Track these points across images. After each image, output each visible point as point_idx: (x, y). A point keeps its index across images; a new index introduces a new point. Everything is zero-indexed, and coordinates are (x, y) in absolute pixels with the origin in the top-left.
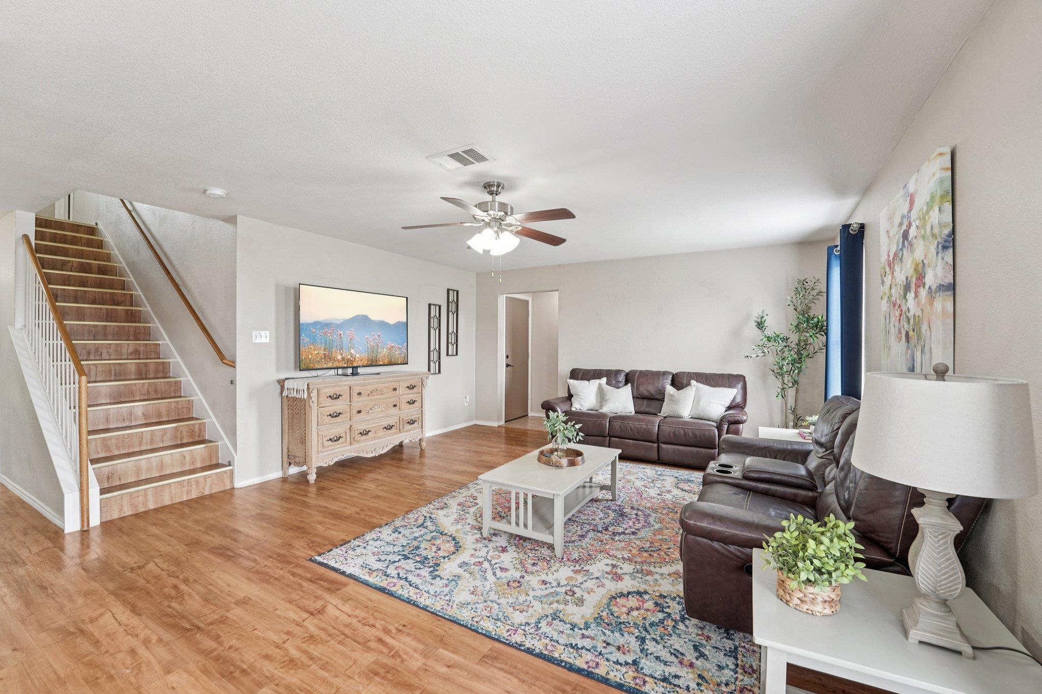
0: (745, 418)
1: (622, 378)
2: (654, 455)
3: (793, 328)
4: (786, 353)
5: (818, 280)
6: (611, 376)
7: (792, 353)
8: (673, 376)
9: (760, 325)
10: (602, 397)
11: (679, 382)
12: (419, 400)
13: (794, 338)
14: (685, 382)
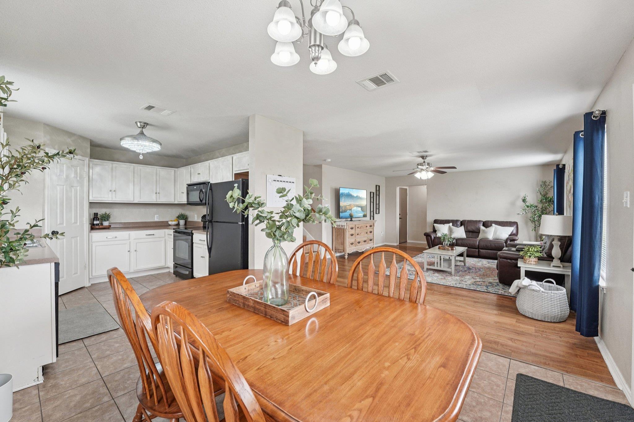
0: (517, 238)
1: (459, 223)
2: (477, 254)
3: (539, 202)
4: (537, 212)
5: (551, 182)
6: (455, 223)
7: (539, 212)
8: (484, 222)
9: (524, 201)
10: (450, 230)
11: (487, 224)
12: (373, 232)
13: (540, 206)
14: (489, 224)
